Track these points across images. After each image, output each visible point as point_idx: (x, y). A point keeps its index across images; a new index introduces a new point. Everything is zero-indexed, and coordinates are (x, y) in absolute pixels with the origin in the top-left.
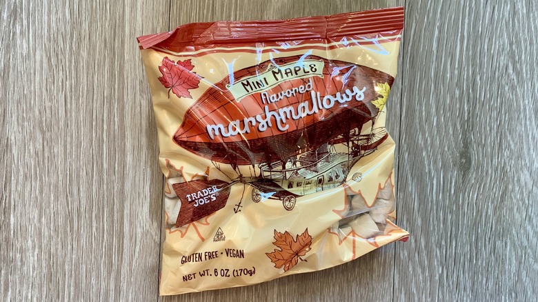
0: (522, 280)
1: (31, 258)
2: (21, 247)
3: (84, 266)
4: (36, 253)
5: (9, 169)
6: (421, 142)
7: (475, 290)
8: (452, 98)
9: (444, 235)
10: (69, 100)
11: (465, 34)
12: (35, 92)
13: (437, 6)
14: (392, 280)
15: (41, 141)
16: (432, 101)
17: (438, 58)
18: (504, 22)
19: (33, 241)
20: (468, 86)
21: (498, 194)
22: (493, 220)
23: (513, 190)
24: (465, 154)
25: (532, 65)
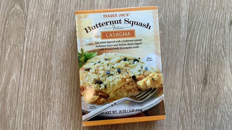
0: (222, 123)
1: (57, 105)
2: (54, 101)
3: (74, 109)
4: (58, 104)
5: (51, 75)
6: (190, 74)
7: (206, 126)
8: (202, 60)
9: (197, 106)
10: (73, 53)
11: (208, 38)
12: (62, 49)
13: (199, 28)
14: (178, 121)
15: (63, 66)
16: (195, 60)
17: (198, 46)
18: (221, 35)
19: (58, 100)
20: (207, 56)
21: (216, 93)
22: (214, 102)
23: (221, 92)
24: (205, 79)
25: (230, 50)
